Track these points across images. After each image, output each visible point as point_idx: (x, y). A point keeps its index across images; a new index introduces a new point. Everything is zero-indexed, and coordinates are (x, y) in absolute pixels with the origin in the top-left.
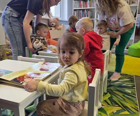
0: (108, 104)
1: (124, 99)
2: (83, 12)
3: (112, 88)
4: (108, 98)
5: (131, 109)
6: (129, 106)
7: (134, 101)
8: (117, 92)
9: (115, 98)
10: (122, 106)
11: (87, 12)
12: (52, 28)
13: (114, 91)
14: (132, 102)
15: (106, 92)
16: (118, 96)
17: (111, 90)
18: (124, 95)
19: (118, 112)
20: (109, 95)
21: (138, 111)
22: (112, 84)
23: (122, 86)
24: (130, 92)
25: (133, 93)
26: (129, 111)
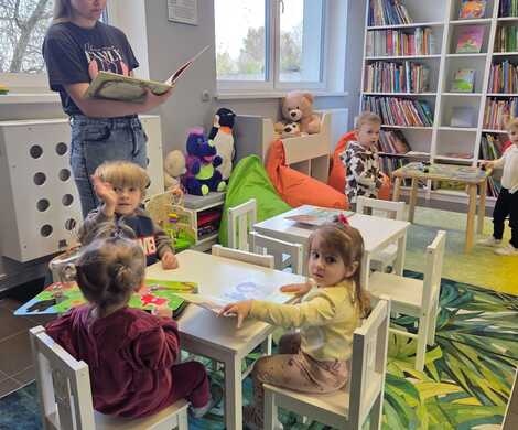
0: (430, 375)
1: (478, 368)
2: (397, 67)
3: (452, 335)
4: (435, 362)
5: (488, 394)
6: (484, 387)
7: (503, 376)
8: (464, 348)
9: (452, 363)
10: (465, 385)
11: (411, 69)
12: (291, 126)
13: (455, 344)
14: (498, 377)
15: (432, 343)
16: (463, 358)
17: (450, 340)
18: (481, 356)
19: (451, 397)
20: (438, 353)
21: (506, 401)
22: (456, 323)
23: (485, 330)
24: (503, 350)
25: (512, 354)
26: (480, 399)
